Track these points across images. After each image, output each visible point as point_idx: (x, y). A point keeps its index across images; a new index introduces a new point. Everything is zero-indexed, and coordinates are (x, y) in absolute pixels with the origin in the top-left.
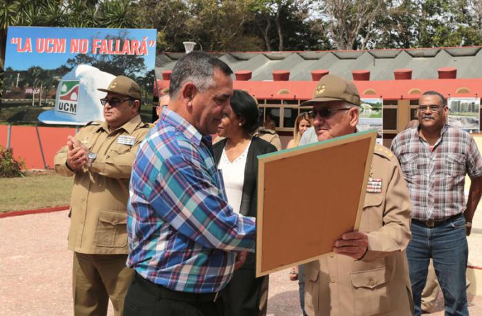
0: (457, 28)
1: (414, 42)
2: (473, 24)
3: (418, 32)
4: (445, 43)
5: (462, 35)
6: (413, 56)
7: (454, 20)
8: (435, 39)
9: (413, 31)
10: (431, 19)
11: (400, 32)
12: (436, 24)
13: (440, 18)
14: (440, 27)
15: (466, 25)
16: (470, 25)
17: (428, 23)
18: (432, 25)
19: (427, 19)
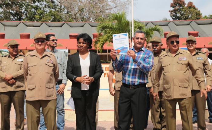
0: (48, 11)
1: (24, 18)
2: (57, 10)
3: (26, 12)
4: (43, 19)
5: (52, 15)
6: (27, 26)
7: (47, 6)
8: (37, 16)
9: (23, 11)
10: (34, 5)
11: (15, 11)
12: (37, 8)
13: (39, 5)
14: (39, 10)
15: (53, 10)
16: (55, 10)
17: (32, 7)
18: (34, 8)
19: (32, 4)
